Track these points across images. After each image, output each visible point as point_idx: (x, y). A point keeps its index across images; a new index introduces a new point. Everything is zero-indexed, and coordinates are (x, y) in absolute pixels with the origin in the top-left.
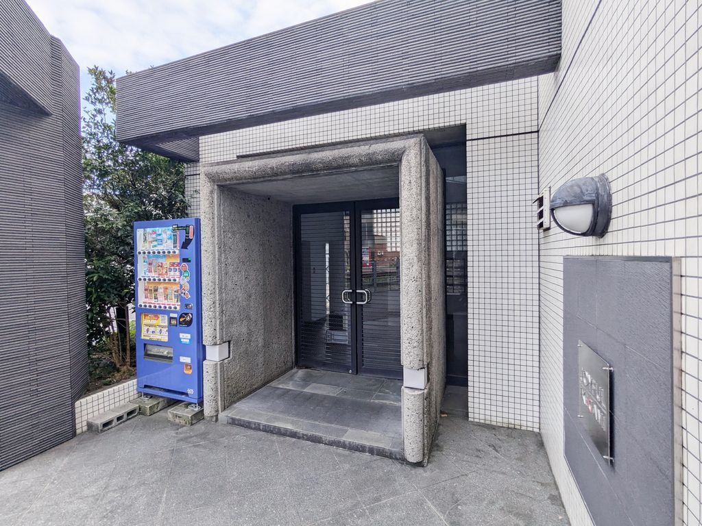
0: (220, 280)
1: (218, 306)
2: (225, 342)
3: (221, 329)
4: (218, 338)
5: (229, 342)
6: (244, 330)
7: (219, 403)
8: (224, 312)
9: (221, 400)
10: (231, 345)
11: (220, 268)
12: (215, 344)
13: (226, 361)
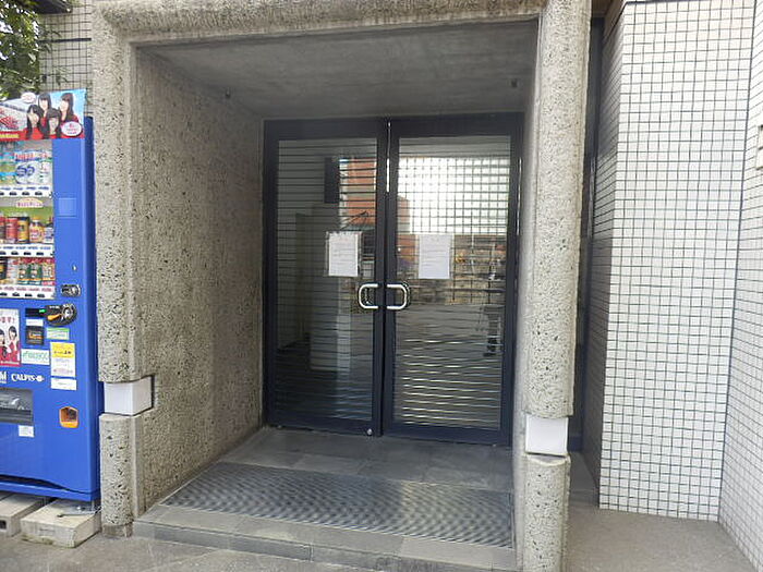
0: (136, 249)
1: (131, 301)
2: (146, 376)
3: (138, 350)
4: (132, 368)
5: (152, 376)
6: (180, 354)
7: (135, 497)
8: (144, 316)
9: (138, 492)
10: (156, 384)
11: (135, 224)
12: (126, 381)
13: (147, 414)
